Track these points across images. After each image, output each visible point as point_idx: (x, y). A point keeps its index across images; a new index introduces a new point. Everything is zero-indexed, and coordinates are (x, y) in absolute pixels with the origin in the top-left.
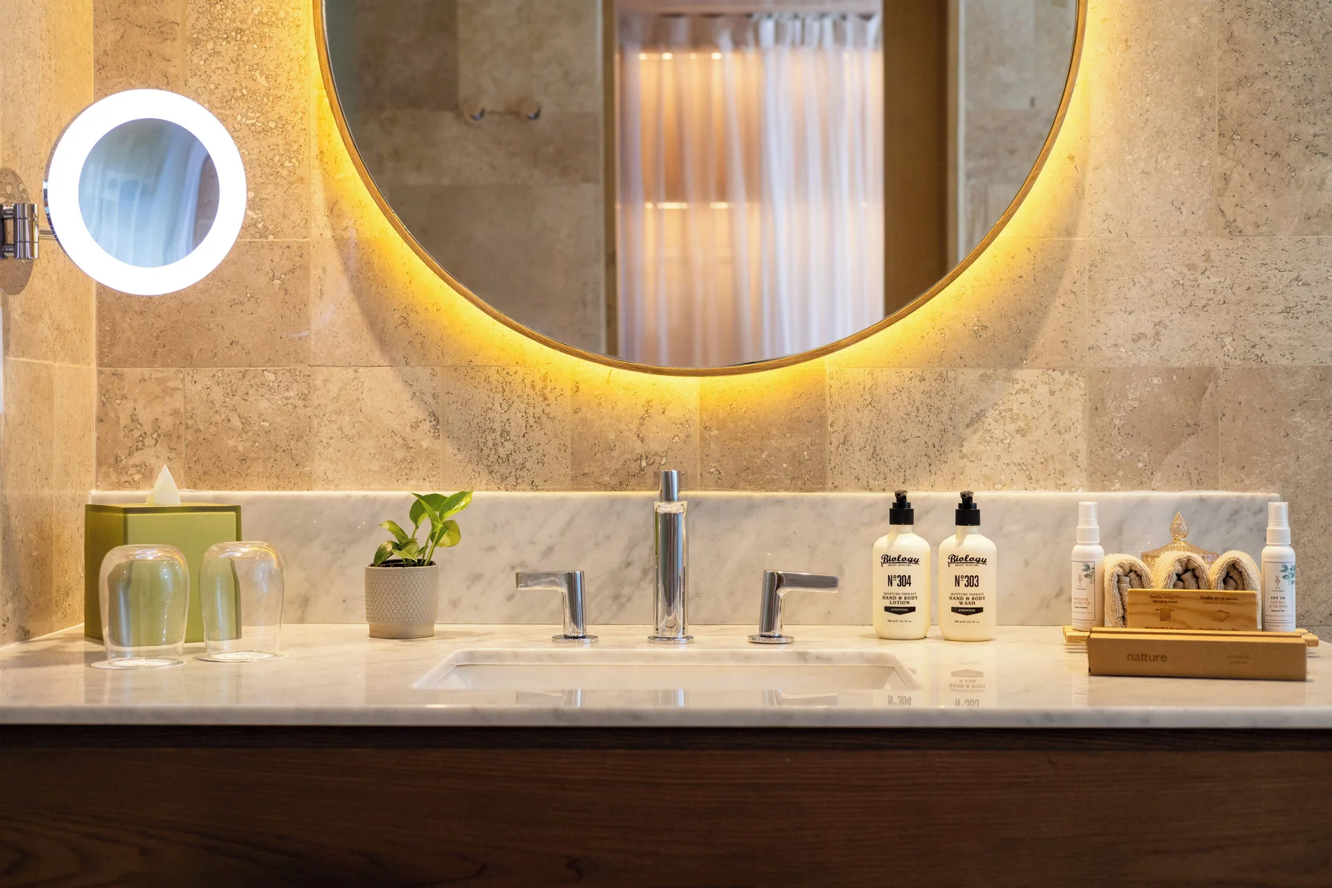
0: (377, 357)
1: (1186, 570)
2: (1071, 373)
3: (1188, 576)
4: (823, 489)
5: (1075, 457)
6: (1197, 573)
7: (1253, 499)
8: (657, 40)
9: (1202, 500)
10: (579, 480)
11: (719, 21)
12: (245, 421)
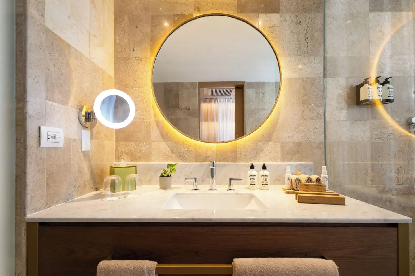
0: (162, 140)
1: (308, 179)
2: (278, 143)
3: (309, 180)
4: (237, 162)
5: (279, 157)
6: (311, 180)
7: (309, 164)
8: (205, 101)
9: (300, 164)
10: (196, 161)
11: (213, 99)
12: (140, 151)
